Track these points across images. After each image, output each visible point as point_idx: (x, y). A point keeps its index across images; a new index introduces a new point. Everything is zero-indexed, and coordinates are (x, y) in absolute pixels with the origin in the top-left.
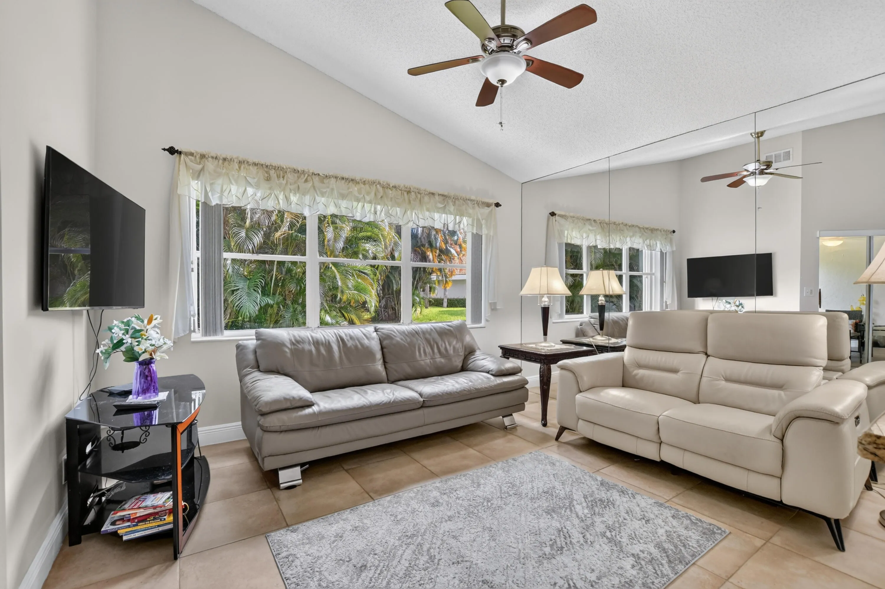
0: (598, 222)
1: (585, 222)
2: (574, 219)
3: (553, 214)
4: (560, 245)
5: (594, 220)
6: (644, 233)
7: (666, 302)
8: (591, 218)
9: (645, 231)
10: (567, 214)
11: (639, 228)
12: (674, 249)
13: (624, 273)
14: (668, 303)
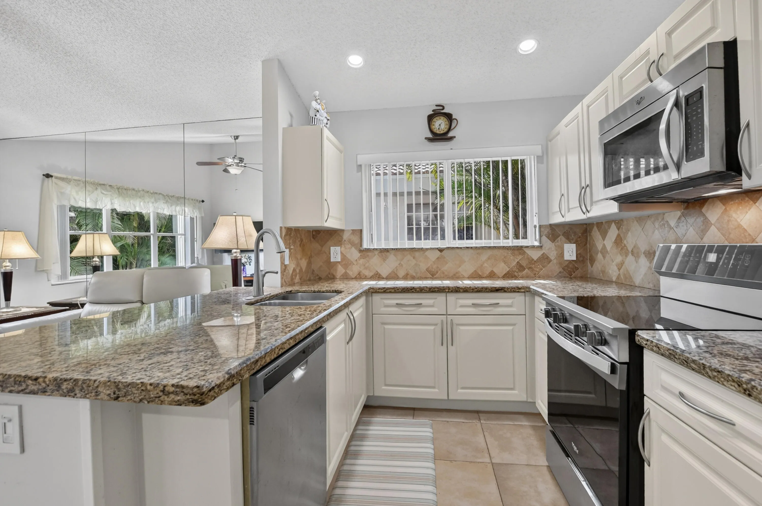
0: (115, 187)
1: (97, 187)
2: (79, 182)
3: (48, 176)
4: (61, 208)
5: (110, 186)
6: (169, 200)
7: (197, 258)
8: (106, 183)
9: (169, 199)
10: (70, 177)
11: (163, 195)
12: (203, 215)
13: (152, 234)
14: (199, 258)
